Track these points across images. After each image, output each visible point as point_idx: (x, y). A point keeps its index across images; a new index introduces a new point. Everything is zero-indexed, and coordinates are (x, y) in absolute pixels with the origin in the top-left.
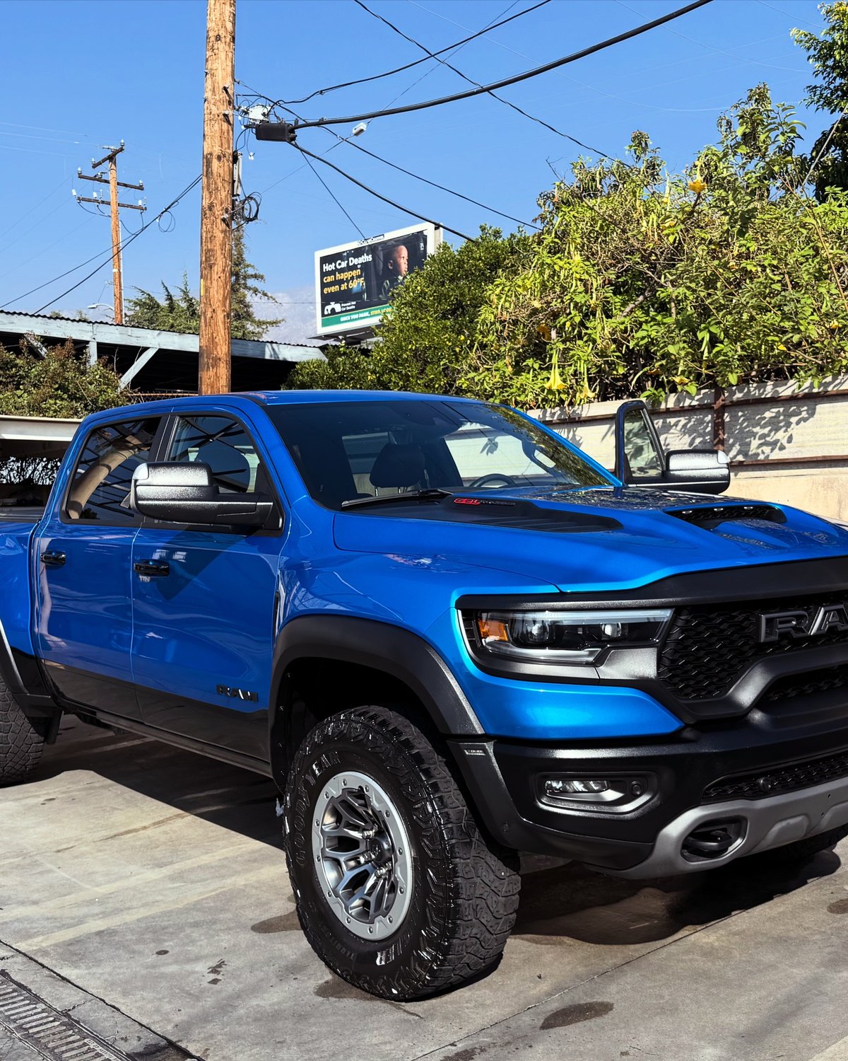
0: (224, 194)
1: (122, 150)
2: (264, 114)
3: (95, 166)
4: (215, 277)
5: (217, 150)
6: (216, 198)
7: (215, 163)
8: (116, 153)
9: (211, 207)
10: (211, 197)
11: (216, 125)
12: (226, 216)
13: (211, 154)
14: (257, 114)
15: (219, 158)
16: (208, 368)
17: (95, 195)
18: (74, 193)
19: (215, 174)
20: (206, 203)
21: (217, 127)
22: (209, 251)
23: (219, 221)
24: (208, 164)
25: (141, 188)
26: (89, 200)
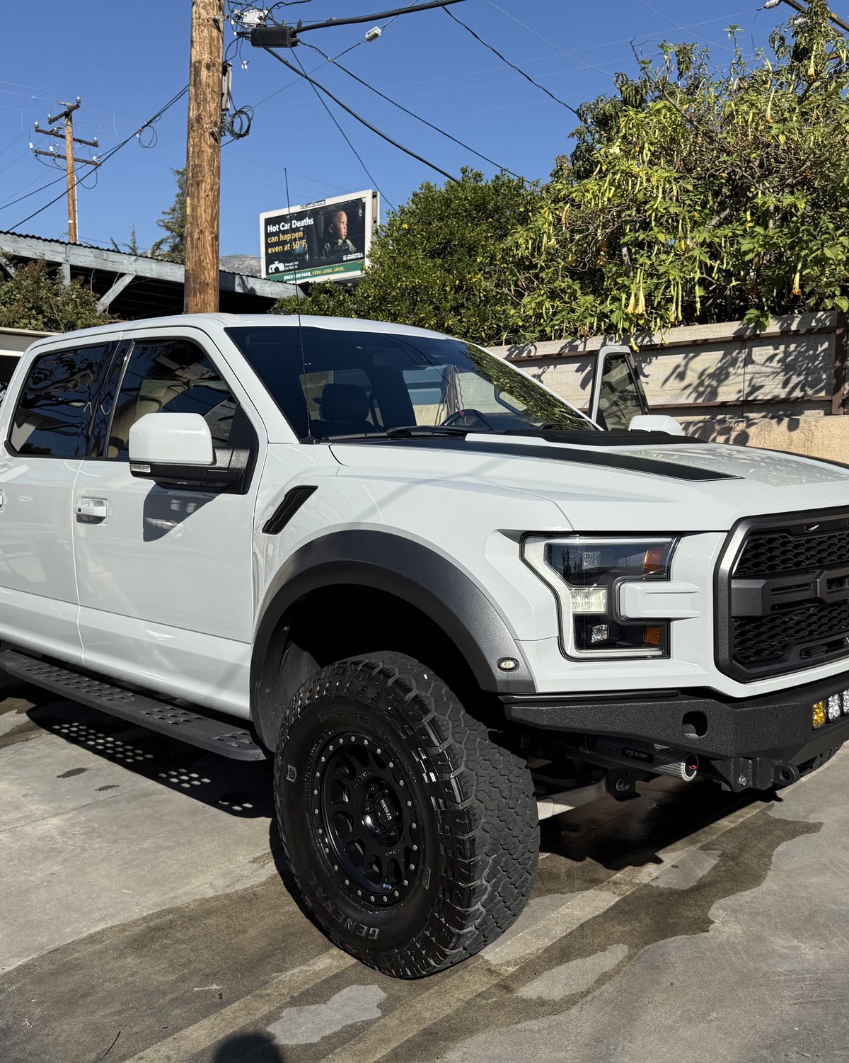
0: (212, 106)
1: (77, 106)
2: (260, 18)
3: (51, 121)
4: (203, 195)
5: (206, 58)
6: (204, 110)
7: (204, 73)
8: (71, 110)
9: (199, 119)
10: (199, 108)
11: (206, 31)
12: (215, 130)
13: (200, 62)
14: (252, 18)
15: (208, 67)
16: (195, 293)
17: (51, 149)
18: (31, 147)
19: (204, 84)
20: (193, 114)
21: (206, 33)
22: (196, 166)
23: (207, 135)
24: (197, 72)
25: (95, 145)
26: (46, 154)
